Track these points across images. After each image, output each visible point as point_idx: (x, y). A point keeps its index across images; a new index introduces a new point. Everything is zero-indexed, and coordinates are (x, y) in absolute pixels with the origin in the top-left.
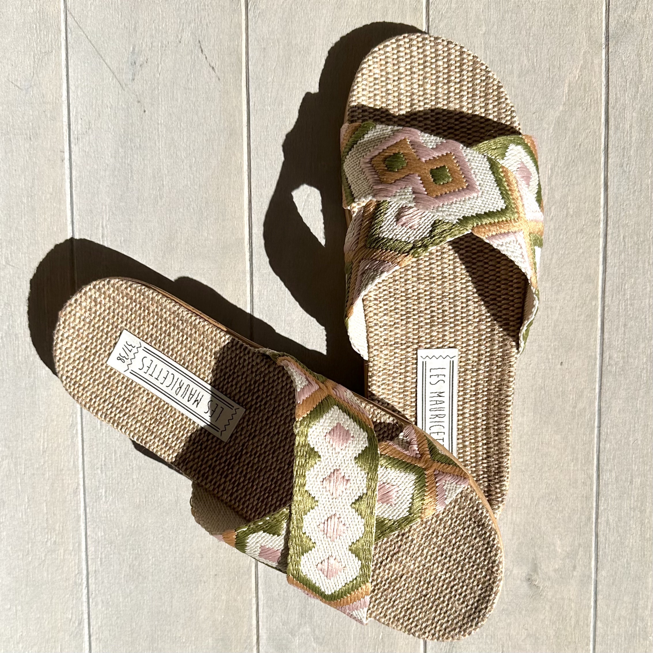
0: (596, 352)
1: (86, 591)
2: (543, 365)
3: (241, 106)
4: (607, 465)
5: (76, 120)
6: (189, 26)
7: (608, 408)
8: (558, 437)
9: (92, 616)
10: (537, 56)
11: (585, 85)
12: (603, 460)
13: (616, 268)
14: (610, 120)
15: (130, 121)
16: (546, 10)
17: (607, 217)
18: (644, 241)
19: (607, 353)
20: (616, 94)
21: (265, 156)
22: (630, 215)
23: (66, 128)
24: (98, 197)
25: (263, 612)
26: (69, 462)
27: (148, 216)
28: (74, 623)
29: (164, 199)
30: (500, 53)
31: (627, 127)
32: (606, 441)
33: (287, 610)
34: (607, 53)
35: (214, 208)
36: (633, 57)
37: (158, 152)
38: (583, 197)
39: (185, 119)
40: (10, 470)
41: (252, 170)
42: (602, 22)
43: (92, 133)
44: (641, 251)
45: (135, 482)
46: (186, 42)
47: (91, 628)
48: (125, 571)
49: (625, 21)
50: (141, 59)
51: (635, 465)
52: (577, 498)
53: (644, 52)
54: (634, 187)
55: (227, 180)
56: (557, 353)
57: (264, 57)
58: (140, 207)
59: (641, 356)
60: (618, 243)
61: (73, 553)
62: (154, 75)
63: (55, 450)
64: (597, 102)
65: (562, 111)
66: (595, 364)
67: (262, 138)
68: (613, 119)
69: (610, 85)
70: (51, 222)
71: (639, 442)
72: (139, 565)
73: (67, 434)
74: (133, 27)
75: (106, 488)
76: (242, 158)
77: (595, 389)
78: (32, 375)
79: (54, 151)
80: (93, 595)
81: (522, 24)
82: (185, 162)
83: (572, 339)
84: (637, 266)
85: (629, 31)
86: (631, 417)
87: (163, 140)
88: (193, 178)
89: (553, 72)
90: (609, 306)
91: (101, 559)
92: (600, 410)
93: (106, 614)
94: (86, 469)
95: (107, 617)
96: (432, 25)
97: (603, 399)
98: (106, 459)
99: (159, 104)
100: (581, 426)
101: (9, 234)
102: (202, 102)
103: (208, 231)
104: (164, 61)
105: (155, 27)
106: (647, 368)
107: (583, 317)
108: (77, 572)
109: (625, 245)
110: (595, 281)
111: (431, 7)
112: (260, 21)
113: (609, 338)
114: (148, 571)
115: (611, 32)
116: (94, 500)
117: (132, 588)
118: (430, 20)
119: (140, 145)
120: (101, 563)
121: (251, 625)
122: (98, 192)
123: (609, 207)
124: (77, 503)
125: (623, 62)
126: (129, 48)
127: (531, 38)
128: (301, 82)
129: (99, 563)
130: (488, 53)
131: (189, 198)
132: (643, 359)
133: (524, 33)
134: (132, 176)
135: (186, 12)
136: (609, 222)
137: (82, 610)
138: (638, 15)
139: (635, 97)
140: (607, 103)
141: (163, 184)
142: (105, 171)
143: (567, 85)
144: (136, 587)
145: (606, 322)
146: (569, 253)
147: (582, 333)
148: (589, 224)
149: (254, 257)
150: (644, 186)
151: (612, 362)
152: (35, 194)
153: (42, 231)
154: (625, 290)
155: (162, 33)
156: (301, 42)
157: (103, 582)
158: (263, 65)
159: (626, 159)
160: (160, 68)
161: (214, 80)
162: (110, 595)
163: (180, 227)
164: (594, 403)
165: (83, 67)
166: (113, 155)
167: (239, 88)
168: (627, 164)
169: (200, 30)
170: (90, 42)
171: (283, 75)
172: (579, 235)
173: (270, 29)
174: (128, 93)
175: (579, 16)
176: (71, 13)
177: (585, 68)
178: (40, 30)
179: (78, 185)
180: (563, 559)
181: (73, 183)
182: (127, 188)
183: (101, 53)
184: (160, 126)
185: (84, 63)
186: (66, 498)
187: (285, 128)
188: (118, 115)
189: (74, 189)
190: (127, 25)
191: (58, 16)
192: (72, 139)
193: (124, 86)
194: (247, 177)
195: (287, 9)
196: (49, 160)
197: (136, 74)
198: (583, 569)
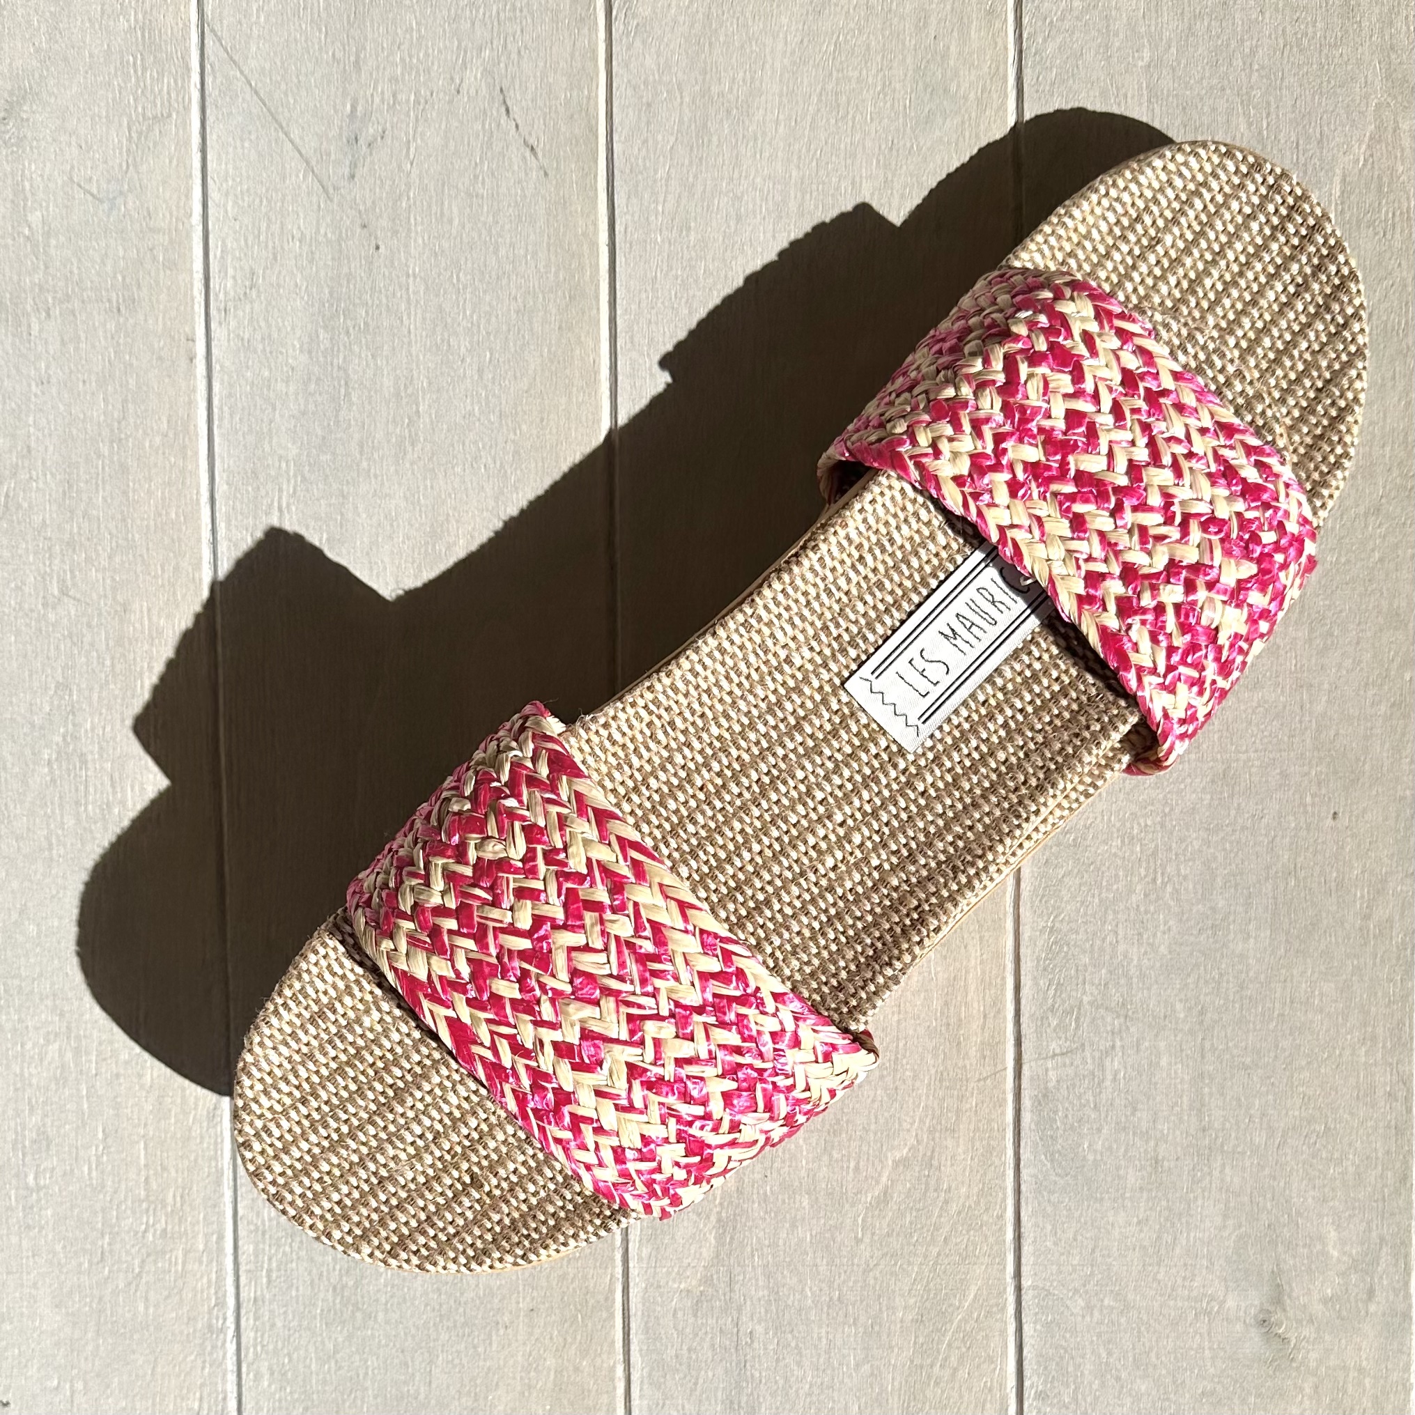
1: (234, 1346)
2: (1291, 818)
3: (596, 232)
5: (223, 269)
6: (479, 56)
8: (1329, 988)
9: (248, 1406)
10: (1268, 115)
11: (1380, 178)
15: (345, 270)
16: (1287, 11)
21: (649, 345)
23: (198, 286)
24: (270, 442)
25: (641, 1397)
27: (382, 484)
29: (420, 446)
30: (1184, 109)
33: (697, 1392)
35: (533, 465)
37: (406, 340)
39: (469, 265)
40: (63, 1066)
41: (620, 378)
43: (258, 296)
46: (472, 92)
48: (325, 1300)
50: (371, 131)
52: (1375, 1129)
55: (564, 400)
56: (1323, 791)
57: (648, 123)
58: (365, 464)
61: (205, 1259)
62: (400, 167)
64: (1409, 218)
67: (644, 305)
70: (163, 499)
72: (356, 1285)
74: (352, 59)
76: (596, 349)
79: (173, 338)
80: (251, 1355)
81: (1233, 44)
82: (468, 360)
83: (1358, 760)
87: (419, 311)
88: (487, 397)
89: (1305, 151)
91: (269, 1271)
93: (280, 1401)
96: (1029, 48)
99: (409, 230)
100: (1382, 961)
101: (68, 527)
102: (507, 227)
104: (423, 134)
105: (402, 60)
107: (1383, 708)
108: (213, 1302)
111: (1027, 8)
112: (638, 43)
114: (377, 1300)
117: (340, 1339)
118: (1025, 36)
119: (366, 324)
120: (269, 1282)
122: (270, 430)
124: (216, 1143)
126: (344, 105)
127: (1255, 76)
128: (732, 179)
129: (265, 1280)
130: (1157, 110)
131: (475, 443)
133: (1238, 63)
135: (473, 24)
137: (225, 1392)
141: (418, 412)
142: (287, 382)
143: (1337, 179)
144: (350, 1337)
146: (1348, 561)
148: (1393, 495)
152: (127, 437)
153: (142, 519)
155: (418, 72)
156: (731, 89)
157: (273, 1325)
158: (645, 141)
160: (412, 150)
161: (535, 174)
162: (289, 1355)
163: (455, 509)
165: (240, 150)
166: (305, 346)
167: (591, 194)
169: (502, 65)
170: (256, 93)
171: (691, 163)
172: (1371, 519)
173: (662, 61)
174: (340, 205)
175: (1365, 24)
176: (212, 30)
177: (1379, 142)
178: (144, 69)
179: (227, 415)
180: (1343, 1274)
181: (216, 410)
182: (337, 423)
183: (280, 118)
184: (411, 280)
185: (242, 140)
186: (190, 1130)
187: (696, 281)
188: (317, 256)
189: (216, 423)
190: (339, 55)
191: (185, 37)
192: (213, 312)
193: (331, 191)
194: (608, 393)
195: (700, 15)
196: (160, 358)
197: (360, 165)
198: (1391, 1298)
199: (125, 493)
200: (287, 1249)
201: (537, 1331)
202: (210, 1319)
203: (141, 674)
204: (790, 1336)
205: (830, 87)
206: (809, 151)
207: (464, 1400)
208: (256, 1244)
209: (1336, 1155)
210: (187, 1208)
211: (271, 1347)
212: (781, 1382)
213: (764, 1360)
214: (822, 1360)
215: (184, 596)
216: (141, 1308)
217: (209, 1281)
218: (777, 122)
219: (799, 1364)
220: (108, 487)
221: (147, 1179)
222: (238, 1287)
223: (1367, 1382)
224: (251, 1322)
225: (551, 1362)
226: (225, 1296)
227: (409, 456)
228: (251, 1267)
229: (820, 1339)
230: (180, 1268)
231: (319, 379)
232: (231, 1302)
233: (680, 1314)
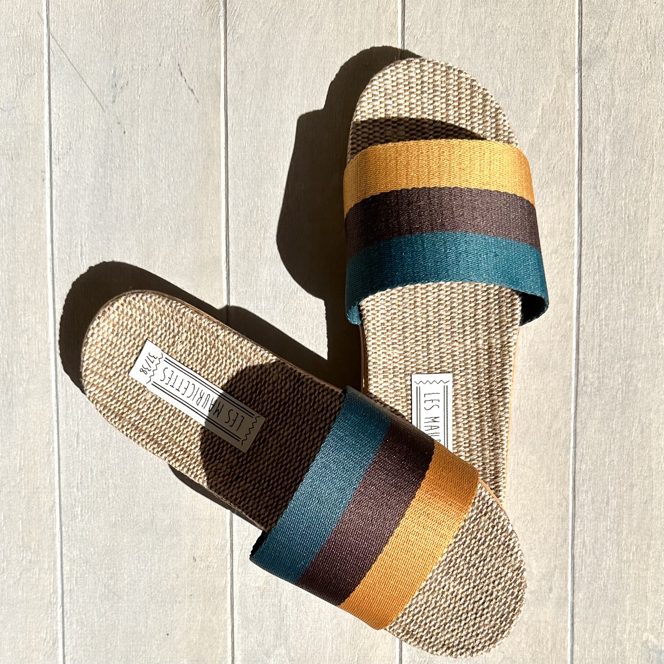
0: (571, 372)
1: (61, 610)
2: (518, 385)
3: (219, 126)
4: (583, 486)
5: (58, 140)
6: (169, 50)
7: (584, 428)
8: (534, 458)
9: (67, 636)
10: (510, 80)
11: (558, 108)
12: (579, 480)
13: (591, 289)
14: (583, 142)
15: (110, 142)
16: (519, 35)
17: (581, 238)
18: (618, 262)
19: (583, 374)
20: (589, 117)
21: (242, 176)
22: (604, 237)
23: (47, 148)
24: (77, 216)
25: (238, 633)
26: (45, 480)
27: (126, 234)
28: (48, 642)
29: (142, 218)
31: (600, 149)
32: (581, 462)
33: (263, 631)
34: (580, 77)
35: (191, 227)
36: (606, 81)
37: (137, 172)
38: (557, 218)
39: (164, 140)
41: (229, 189)
42: (574, 46)
43: (73, 153)
44: (615, 272)
45: (111, 501)
46: (166, 65)
47: (66, 647)
48: (101, 591)
49: (597, 46)
50: (122, 82)
51: (611, 486)
52: (553, 518)
53: (616, 76)
54: (608, 209)
55: (205, 199)
56: (532, 373)
57: (242, 80)
58: (118, 226)
59: (616, 376)
60: (592, 263)
61: (48, 572)
62: (134, 98)
63: (32, 468)
64: (570, 125)
65: (536, 134)
66: (571, 384)
67: (240, 158)
68: (586, 142)
69: (583, 108)
70: (31, 240)
71: (615, 463)
72: (114, 585)
73: (44, 451)
74: (114, 50)
75: (82, 506)
76: (219, 177)
77: (570, 409)
78: (10, 393)
79: (35, 171)
80: (68, 615)
81: (496, 49)
82: (164, 181)
83: (547, 360)
84: (612, 287)
85: (601, 56)
86: (607, 437)
87: (142, 160)
88: (172, 197)
89: (526, 95)
90: (583, 326)
91: (76, 578)
92: (575, 430)
93: (81, 634)
94: (62, 487)
95: (81, 637)
97: (579, 420)
98: (82, 477)
99: (138, 125)
100: (557, 447)
102: (181, 124)
103: (186, 249)
104: (145, 83)
105: (136, 51)
106: (622, 388)
107: (558, 337)
108: (52, 591)
109: (599, 266)
110: (570, 302)
111: (407, 32)
112: (238, 45)
113: (584, 359)
114: (123, 591)
115: (583, 56)
116: (70, 519)
117: (107, 607)
119: (120, 165)
120: (76, 583)
121: (226, 646)
122: (77, 211)
123: (583, 228)
124: (53, 522)
125: (595, 86)
126: (111, 71)
127: (505, 62)
128: (278, 104)
129: (74, 582)
131: (166, 217)
132: (618, 380)
133: (497, 57)
134: (111, 195)
135: (167, 36)
136: (583, 243)
137: (57, 630)
138: (610, 41)
139: (608, 121)
140: (581, 126)
141: (141, 203)
142: (85, 190)
143: (540, 108)
144: (112, 606)
145: (581, 342)
147: (557, 353)
148: (563, 244)
149: (231, 275)
150: (617, 207)
151: (587, 383)
152: (16, 214)
153: (22, 249)
154: (599, 310)
155: (142, 57)
156: (278, 66)
157: (78, 601)
158: (241, 88)
159: (599, 181)
160: (140, 90)
161: (193, 101)
162: (85, 614)
163: (157, 245)
164: (569, 423)
165: (65, 90)
166: (93, 175)
167: (218, 110)
168: (601, 186)
169: (179, 54)
170: (72, 65)
171: (261, 97)
172: (554, 255)
173: (248, 53)
174: (109, 114)
175: (552, 41)
176: (53, 37)
177: (558, 92)
178: (24, 54)
179: (58, 204)
180: (539, 581)
181: (54, 202)
182: (106, 207)
183: (83, 76)
184: (139, 147)
185: (66, 85)
186: (42, 516)
187: (263, 148)
188: (98, 135)
189: (54, 208)
190: (109, 48)
191: (42, 40)
192: (53, 160)
193: (105, 107)
194: (224, 196)
195: (265, 33)
196: (30, 180)
197: (117, 97)
198: (560, 591)
199: (14, 238)
200: (84, 568)
201: (193, 604)
202: (50, 599)
203: (21, 316)
204: (302, 607)
205: (321, 65)
206: (312, 93)
207: (161, 634)
208: (71, 566)
209: (536, 530)
210: (40, 550)
211: (77, 611)
212: (299, 627)
213: (291, 617)
214: (316, 617)
215: (39, 282)
216: (20, 594)
217: (50, 582)
218: (298, 80)
219: (306, 619)
220: (7, 236)
221: (23, 538)
222: (63, 585)
223: (549, 628)
224: (68, 600)
225: (199, 618)
226: (57, 588)
227: (138, 222)
228: (68, 576)
229: (315, 608)
230: (37, 576)
231: (99, 189)
232: (60, 591)
233: (255, 597)
